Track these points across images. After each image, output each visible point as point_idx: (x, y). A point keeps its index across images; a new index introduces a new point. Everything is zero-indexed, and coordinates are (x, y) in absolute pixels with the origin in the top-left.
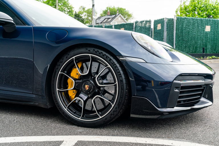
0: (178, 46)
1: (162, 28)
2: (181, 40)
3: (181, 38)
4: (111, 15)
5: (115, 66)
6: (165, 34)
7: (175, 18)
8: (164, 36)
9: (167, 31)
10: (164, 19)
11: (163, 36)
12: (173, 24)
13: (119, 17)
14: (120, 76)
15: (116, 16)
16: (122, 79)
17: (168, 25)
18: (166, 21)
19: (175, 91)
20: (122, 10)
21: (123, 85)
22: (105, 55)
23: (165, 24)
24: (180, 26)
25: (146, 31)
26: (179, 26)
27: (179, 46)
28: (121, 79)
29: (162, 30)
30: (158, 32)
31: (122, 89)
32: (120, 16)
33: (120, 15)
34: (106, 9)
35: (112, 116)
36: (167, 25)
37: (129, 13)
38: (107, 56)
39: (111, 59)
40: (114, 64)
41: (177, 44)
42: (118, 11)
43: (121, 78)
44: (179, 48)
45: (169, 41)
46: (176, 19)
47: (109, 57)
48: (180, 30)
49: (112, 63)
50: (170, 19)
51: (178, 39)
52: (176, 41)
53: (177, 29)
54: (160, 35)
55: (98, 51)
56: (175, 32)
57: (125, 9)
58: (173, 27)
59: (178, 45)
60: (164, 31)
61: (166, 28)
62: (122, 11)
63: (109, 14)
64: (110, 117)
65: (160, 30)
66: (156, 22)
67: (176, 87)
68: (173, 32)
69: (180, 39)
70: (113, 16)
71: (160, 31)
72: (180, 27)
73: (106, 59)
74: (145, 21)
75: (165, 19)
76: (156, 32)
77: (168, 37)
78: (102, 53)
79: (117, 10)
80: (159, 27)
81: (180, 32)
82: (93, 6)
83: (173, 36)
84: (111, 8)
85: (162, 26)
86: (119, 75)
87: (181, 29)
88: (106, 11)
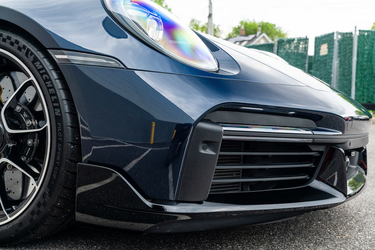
0: (361, 89)
1: (329, 52)
2: (368, 76)
3: (367, 71)
4: (247, 35)
5: (44, 76)
6: (336, 63)
7: (355, 31)
8: (333, 67)
9: (339, 57)
10: (333, 34)
11: (331, 69)
12: (352, 44)
13: (261, 39)
14: (55, 104)
15: (255, 37)
16: (61, 113)
17: (342, 46)
18: (337, 38)
19: (202, 151)
20: (268, 25)
21: (62, 132)
22: (24, 47)
23: (336, 44)
24: (366, 48)
25: (298, 59)
26: (364, 47)
27: (364, 88)
28: (57, 114)
29: (329, 56)
30: (322, 59)
31: (58, 142)
32: (264, 37)
33: (264, 34)
34: (240, 25)
35: (35, 217)
36: (340, 46)
37: (282, 33)
38: (28, 50)
39: (36, 59)
40: (44, 71)
41: (359, 84)
42: (260, 29)
43: (58, 110)
44: (363, 92)
45: (343, 78)
46: (358, 33)
47: (32, 54)
48: (365, 56)
49: (39, 70)
50: (347, 33)
51: (362, 74)
52: (357, 78)
53: (360, 53)
54: (326, 66)
55: (9, 38)
56: (355, 59)
57: (274, 25)
58: (351, 49)
59: (360, 86)
60: (332, 58)
61: (338, 51)
62: (268, 29)
63: (244, 33)
64: (31, 220)
65: (326, 56)
66: (319, 41)
67: (205, 142)
68: (352, 59)
69: (365, 73)
70: (251, 37)
71: (325, 58)
72: (366, 50)
73: (26, 57)
74: (296, 39)
75: (335, 35)
76: (318, 60)
77: (342, 69)
78: (17, 42)
79: (259, 26)
80: (324, 50)
81: (365, 59)
82: (210, 16)
83: (351, 67)
84: (248, 22)
85: (330, 49)
86: (53, 102)
87: (369, 54)
88: (239, 28)
